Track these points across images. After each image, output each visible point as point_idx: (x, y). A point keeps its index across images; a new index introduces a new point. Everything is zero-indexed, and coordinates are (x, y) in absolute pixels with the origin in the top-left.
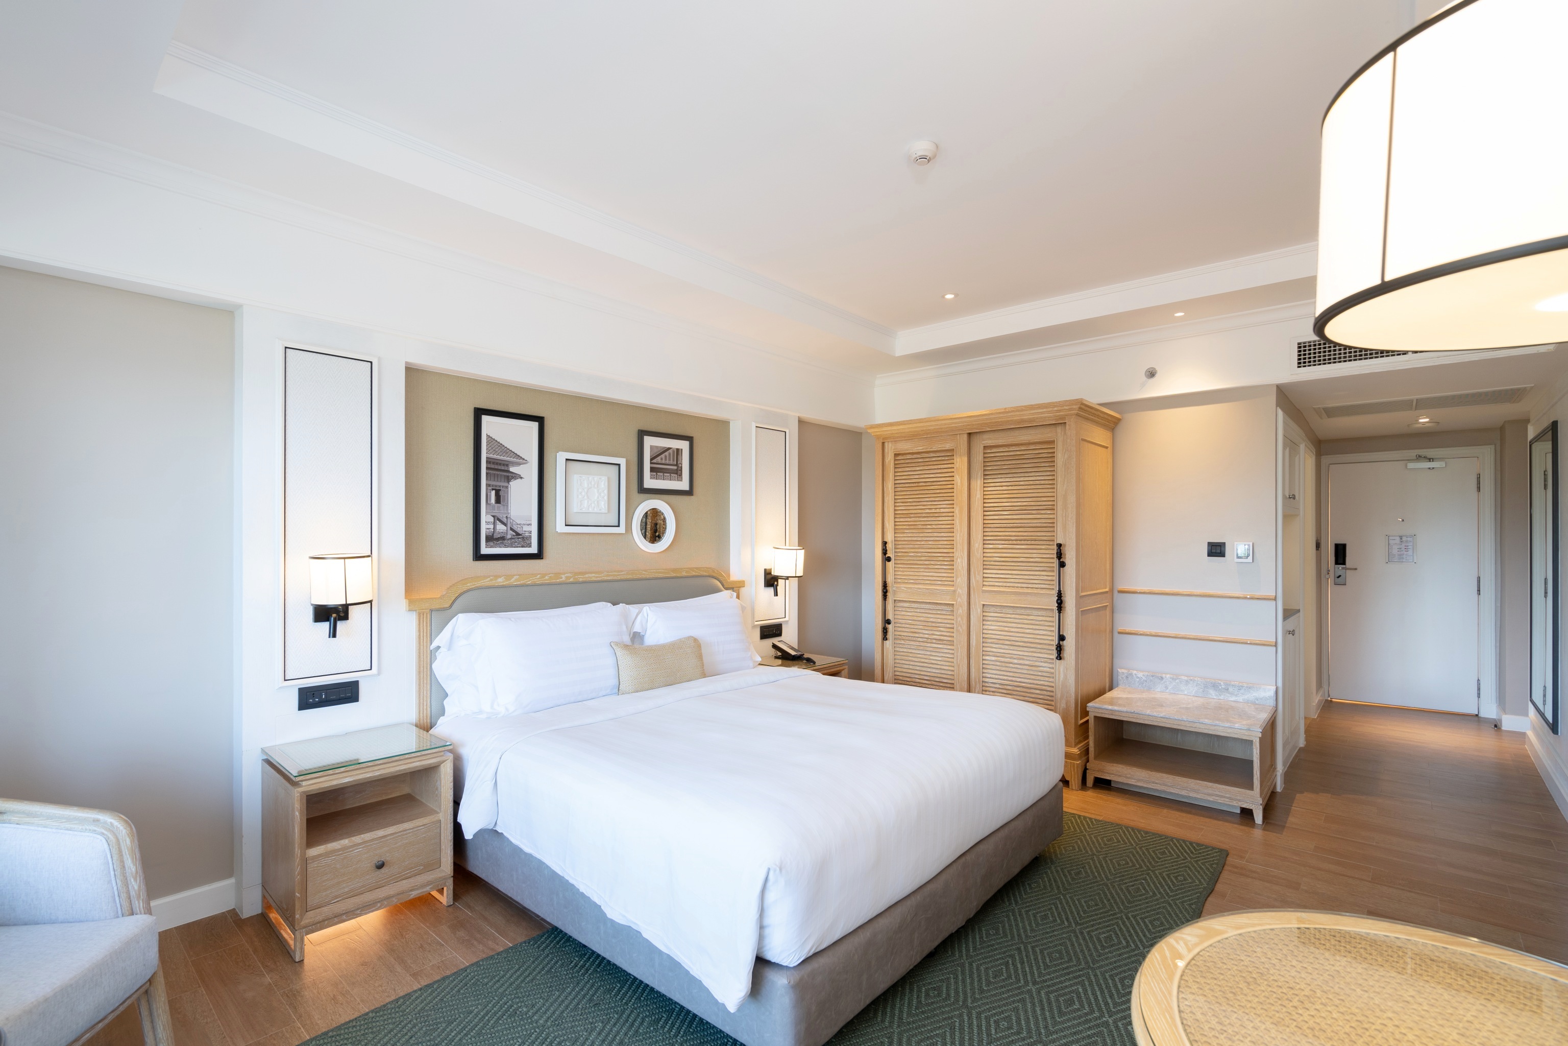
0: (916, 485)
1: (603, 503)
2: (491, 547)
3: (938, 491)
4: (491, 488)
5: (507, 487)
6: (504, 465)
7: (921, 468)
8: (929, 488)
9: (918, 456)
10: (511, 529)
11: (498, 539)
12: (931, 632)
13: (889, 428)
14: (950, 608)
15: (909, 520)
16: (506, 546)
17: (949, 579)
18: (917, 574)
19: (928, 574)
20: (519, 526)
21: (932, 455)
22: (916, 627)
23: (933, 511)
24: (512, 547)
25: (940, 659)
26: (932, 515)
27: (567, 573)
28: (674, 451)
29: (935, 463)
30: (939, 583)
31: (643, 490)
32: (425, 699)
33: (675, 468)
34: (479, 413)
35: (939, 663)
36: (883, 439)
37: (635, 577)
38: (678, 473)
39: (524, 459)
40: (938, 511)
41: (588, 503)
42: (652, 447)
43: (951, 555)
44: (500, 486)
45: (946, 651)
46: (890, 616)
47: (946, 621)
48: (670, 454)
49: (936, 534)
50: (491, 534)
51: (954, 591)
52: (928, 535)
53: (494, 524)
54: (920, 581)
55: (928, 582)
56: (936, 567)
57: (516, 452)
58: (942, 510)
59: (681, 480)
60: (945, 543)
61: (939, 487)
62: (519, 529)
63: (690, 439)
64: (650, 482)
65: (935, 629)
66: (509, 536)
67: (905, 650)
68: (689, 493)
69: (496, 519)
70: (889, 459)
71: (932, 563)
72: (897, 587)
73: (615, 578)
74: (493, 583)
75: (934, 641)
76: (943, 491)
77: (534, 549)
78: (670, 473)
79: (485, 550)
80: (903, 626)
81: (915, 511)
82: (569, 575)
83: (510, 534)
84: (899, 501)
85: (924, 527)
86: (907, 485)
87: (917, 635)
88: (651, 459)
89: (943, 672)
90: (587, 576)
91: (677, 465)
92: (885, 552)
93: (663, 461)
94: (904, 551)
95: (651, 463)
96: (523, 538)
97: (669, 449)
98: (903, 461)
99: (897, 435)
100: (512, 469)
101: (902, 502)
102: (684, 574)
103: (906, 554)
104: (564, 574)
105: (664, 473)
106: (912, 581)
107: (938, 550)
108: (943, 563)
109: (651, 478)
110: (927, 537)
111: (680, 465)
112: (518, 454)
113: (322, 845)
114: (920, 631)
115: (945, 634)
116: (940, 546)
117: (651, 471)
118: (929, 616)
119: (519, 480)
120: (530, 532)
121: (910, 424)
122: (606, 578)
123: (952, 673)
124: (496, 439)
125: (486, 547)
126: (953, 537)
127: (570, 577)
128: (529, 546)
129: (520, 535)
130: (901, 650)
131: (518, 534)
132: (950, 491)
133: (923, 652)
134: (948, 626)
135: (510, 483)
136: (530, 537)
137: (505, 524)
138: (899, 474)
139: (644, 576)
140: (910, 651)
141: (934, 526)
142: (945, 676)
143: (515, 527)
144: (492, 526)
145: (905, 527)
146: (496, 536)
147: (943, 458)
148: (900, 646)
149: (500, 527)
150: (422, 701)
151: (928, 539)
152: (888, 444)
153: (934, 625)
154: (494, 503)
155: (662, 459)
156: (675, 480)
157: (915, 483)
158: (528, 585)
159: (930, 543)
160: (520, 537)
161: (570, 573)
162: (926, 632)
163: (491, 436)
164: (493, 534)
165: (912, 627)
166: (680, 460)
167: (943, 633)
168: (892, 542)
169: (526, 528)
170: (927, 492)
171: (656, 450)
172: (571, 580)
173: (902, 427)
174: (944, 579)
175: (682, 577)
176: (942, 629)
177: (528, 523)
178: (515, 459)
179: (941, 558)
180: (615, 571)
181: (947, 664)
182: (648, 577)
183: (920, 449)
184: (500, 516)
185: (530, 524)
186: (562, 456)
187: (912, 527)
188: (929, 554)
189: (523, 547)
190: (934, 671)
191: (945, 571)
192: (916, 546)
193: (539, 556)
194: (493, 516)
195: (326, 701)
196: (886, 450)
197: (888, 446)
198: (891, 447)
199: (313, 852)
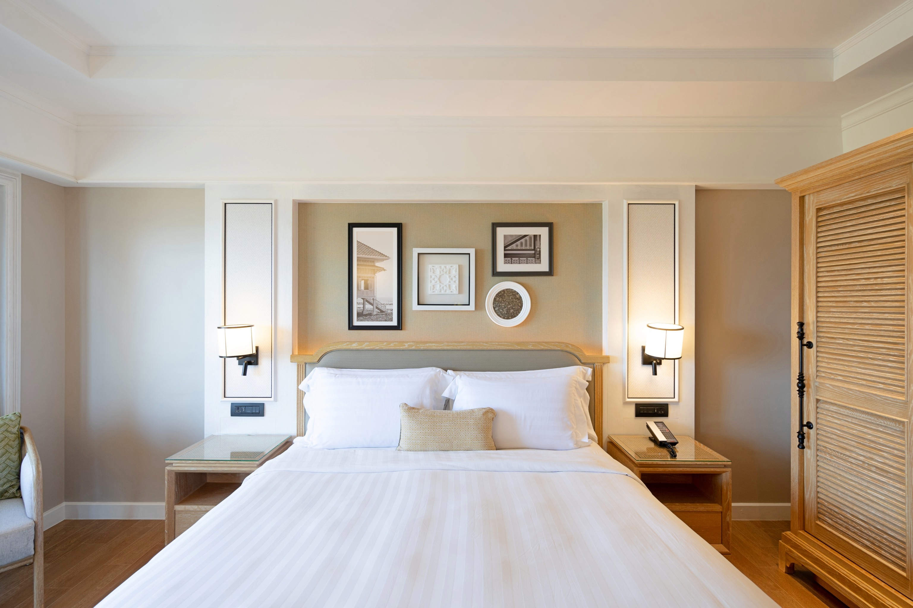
0: (847, 246)
1: (454, 286)
2: (361, 321)
3: (879, 253)
4: (361, 279)
5: (373, 277)
6: (371, 262)
7: (854, 223)
8: (865, 249)
9: (850, 206)
10: (377, 308)
11: (366, 315)
12: (869, 455)
13: (804, 177)
14: (900, 427)
15: (836, 294)
16: (372, 320)
17: (897, 383)
18: (847, 368)
19: (863, 371)
20: (382, 305)
21: (870, 201)
22: (846, 441)
23: (872, 281)
24: (377, 321)
25: (883, 498)
26: (869, 288)
27: (410, 342)
28: (530, 238)
29: (874, 213)
30: (881, 386)
31: (495, 273)
32: (301, 422)
33: (533, 252)
34: (351, 226)
35: (881, 502)
36: (801, 192)
37: (475, 348)
38: (536, 256)
39: (386, 256)
40: (879, 281)
41: (440, 286)
42: (505, 237)
43: (900, 347)
44: (368, 277)
45: (892, 489)
46: (810, 416)
47: (892, 445)
48: (526, 241)
49: (875, 316)
50: (361, 312)
51: (906, 403)
52: (863, 316)
53: (364, 304)
54: (851, 380)
55: (864, 383)
56: (876, 362)
57: (380, 252)
58: (886, 280)
59: (540, 263)
60: (891, 328)
61: (881, 247)
62: (383, 308)
63: (550, 225)
64: (502, 266)
65: (875, 451)
66: (375, 313)
67: (831, 469)
68: (550, 273)
69: (365, 301)
70: (810, 217)
71: (870, 356)
72: (820, 383)
73: (455, 348)
74: (349, 347)
75: (873, 469)
76: (887, 252)
77: (395, 323)
78: (527, 257)
79: (356, 323)
80: (829, 435)
81: (845, 283)
82: (412, 343)
83: (376, 311)
84: (822, 269)
85: (858, 305)
86: (834, 248)
87: (848, 453)
88: (505, 247)
89: (887, 518)
90: (427, 345)
91: (534, 249)
92: (801, 336)
93: (519, 248)
94: (829, 336)
95: (505, 250)
96: (386, 314)
97: (525, 236)
98: (828, 217)
99: (817, 184)
100: (377, 264)
101: (828, 271)
102: (530, 347)
103: (833, 341)
104: (408, 342)
105: (519, 257)
106: (840, 378)
107: (878, 339)
108: (887, 358)
109: (505, 263)
110: (863, 318)
111: (538, 250)
112: (382, 253)
113: (184, 505)
114: (852, 448)
115: (890, 463)
116: (882, 333)
117: (505, 257)
118: (866, 430)
119: (383, 272)
120: (392, 310)
121: (831, 164)
122: (445, 348)
123: (903, 526)
124: (364, 244)
125: (357, 321)
126: (903, 320)
127: (412, 346)
128: (391, 320)
129: (383, 312)
130: (827, 467)
131: (382, 311)
132: (900, 250)
133: (856, 479)
134: (896, 452)
135: (376, 274)
136: (392, 313)
137: (372, 305)
138: (823, 234)
139: (485, 348)
140: (838, 472)
141: (873, 304)
142: (890, 526)
143: (380, 307)
144: (362, 306)
145: (830, 304)
146: (365, 313)
147: (888, 204)
148: (825, 461)
149: (368, 307)
150: (299, 423)
151: (863, 322)
152: (809, 198)
153: (872, 445)
154: (363, 289)
155: (517, 246)
156: (532, 263)
157: (846, 243)
158: (376, 350)
159: (867, 327)
160: (384, 313)
161: (413, 342)
162: (861, 452)
163: (360, 242)
164: (363, 312)
165: (841, 439)
166: (538, 244)
167: (887, 461)
168: (814, 323)
169: (388, 307)
170: (862, 255)
171: (510, 239)
172: (413, 348)
173: (819, 172)
174: (889, 382)
175: (528, 350)
176: (885, 454)
177: (390, 303)
178: (379, 257)
179: (884, 351)
180: (455, 342)
181: (895, 509)
182: (489, 348)
183: (852, 196)
184: (368, 299)
185: (392, 304)
186: (416, 251)
187: (841, 304)
188: (866, 344)
189: (386, 321)
190: (873, 512)
191: (891, 370)
192: (846, 331)
193: (399, 327)
194: (363, 299)
195: (245, 413)
196: (807, 206)
197: (809, 200)
198: (813, 201)
199: (178, 508)
